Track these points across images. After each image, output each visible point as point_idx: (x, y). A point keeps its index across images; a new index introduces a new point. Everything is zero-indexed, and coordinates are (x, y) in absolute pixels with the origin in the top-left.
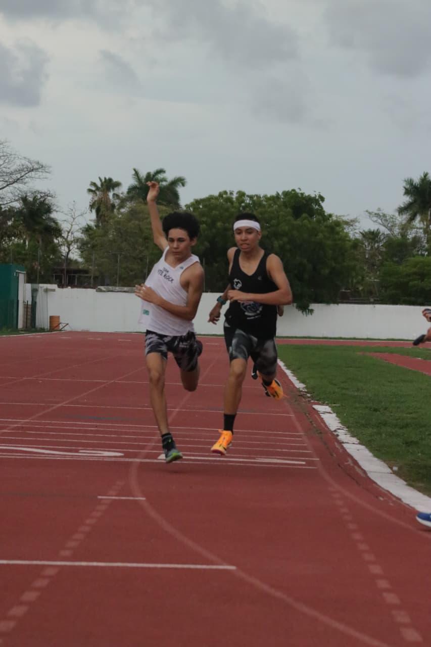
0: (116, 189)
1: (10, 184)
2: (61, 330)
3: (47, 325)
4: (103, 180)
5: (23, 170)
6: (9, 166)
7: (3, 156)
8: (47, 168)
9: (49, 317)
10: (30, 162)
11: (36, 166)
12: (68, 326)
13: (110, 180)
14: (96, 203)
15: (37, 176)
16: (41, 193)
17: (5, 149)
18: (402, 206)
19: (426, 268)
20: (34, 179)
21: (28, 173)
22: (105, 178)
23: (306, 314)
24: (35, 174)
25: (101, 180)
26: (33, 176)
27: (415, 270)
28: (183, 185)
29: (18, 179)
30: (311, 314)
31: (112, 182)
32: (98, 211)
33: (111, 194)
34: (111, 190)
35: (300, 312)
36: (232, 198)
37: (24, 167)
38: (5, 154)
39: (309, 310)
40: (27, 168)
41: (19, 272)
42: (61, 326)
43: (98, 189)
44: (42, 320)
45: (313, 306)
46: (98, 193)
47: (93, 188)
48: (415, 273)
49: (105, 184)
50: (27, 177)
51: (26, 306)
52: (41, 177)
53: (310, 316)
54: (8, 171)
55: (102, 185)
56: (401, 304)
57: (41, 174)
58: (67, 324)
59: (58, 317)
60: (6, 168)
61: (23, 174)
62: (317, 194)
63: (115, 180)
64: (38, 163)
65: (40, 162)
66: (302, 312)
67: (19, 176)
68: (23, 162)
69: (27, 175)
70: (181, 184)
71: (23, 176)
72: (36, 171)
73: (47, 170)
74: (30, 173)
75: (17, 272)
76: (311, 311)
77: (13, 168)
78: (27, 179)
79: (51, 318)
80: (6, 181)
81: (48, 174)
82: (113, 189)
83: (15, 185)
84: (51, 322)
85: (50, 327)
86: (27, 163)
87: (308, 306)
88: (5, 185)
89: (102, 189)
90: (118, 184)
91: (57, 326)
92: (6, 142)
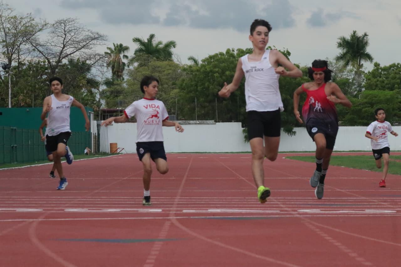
0: (126, 52)
1: (79, 50)
2: (119, 153)
3: (108, 150)
4: (116, 46)
5: (88, 39)
6: (78, 37)
7: (74, 29)
8: (104, 37)
9: (109, 144)
10: (92, 33)
11: (97, 36)
12: (124, 150)
13: (121, 45)
14: (111, 62)
15: (98, 43)
16: (100, 55)
17: (75, 25)
18: (339, 56)
19: (374, 98)
20: (96, 45)
21: (91, 41)
22: (117, 44)
23: (291, 135)
24: (97, 42)
25: (114, 45)
26: (95, 43)
27: (365, 100)
28: (174, 47)
29: (84, 46)
30: (295, 135)
31: (122, 46)
32: (113, 68)
33: (121, 55)
34: (122, 53)
35: (287, 134)
36: (234, 54)
37: (89, 37)
38: (75, 28)
39: (292, 132)
40: (91, 37)
41: (91, 112)
42: (119, 151)
43: (112, 52)
44: (105, 147)
45: (295, 129)
46: (112, 55)
47: (109, 52)
48: (366, 103)
49: (117, 49)
50: (91, 44)
51: (95, 137)
52: (101, 44)
53: (293, 136)
54: (77, 40)
55: (115, 49)
56: (357, 126)
57: (101, 41)
58: (123, 149)
59: (116, 144)
60: (76, 38)
61: (88, 42)
62: (285, 50)
63: (124, 45)
64: (98, 34)
65: (99, 33)
66: (288, 134)
67: (85, 43)
68: (87, 33)
69: (91, 43)
70: (172, 46)
71: (87, 44)
72: (97, 40)
73: (104, 39)
74: (93, 41)
75: (89, 113)
76: (295, 133)
77: (81, 37)
78: (91, 46)
79: (111, 144)
80: (76, 48)
81: (105, 41)
82: (123, 52)
83: (83, 50)
84: (111, 148)
85: (111, 151)
86: (90, 34)
87: (292, 129)
88: (75, 50)
89: (115, 52)
90: (127, 48)
91: (116, 151)
92: (77, 19)
